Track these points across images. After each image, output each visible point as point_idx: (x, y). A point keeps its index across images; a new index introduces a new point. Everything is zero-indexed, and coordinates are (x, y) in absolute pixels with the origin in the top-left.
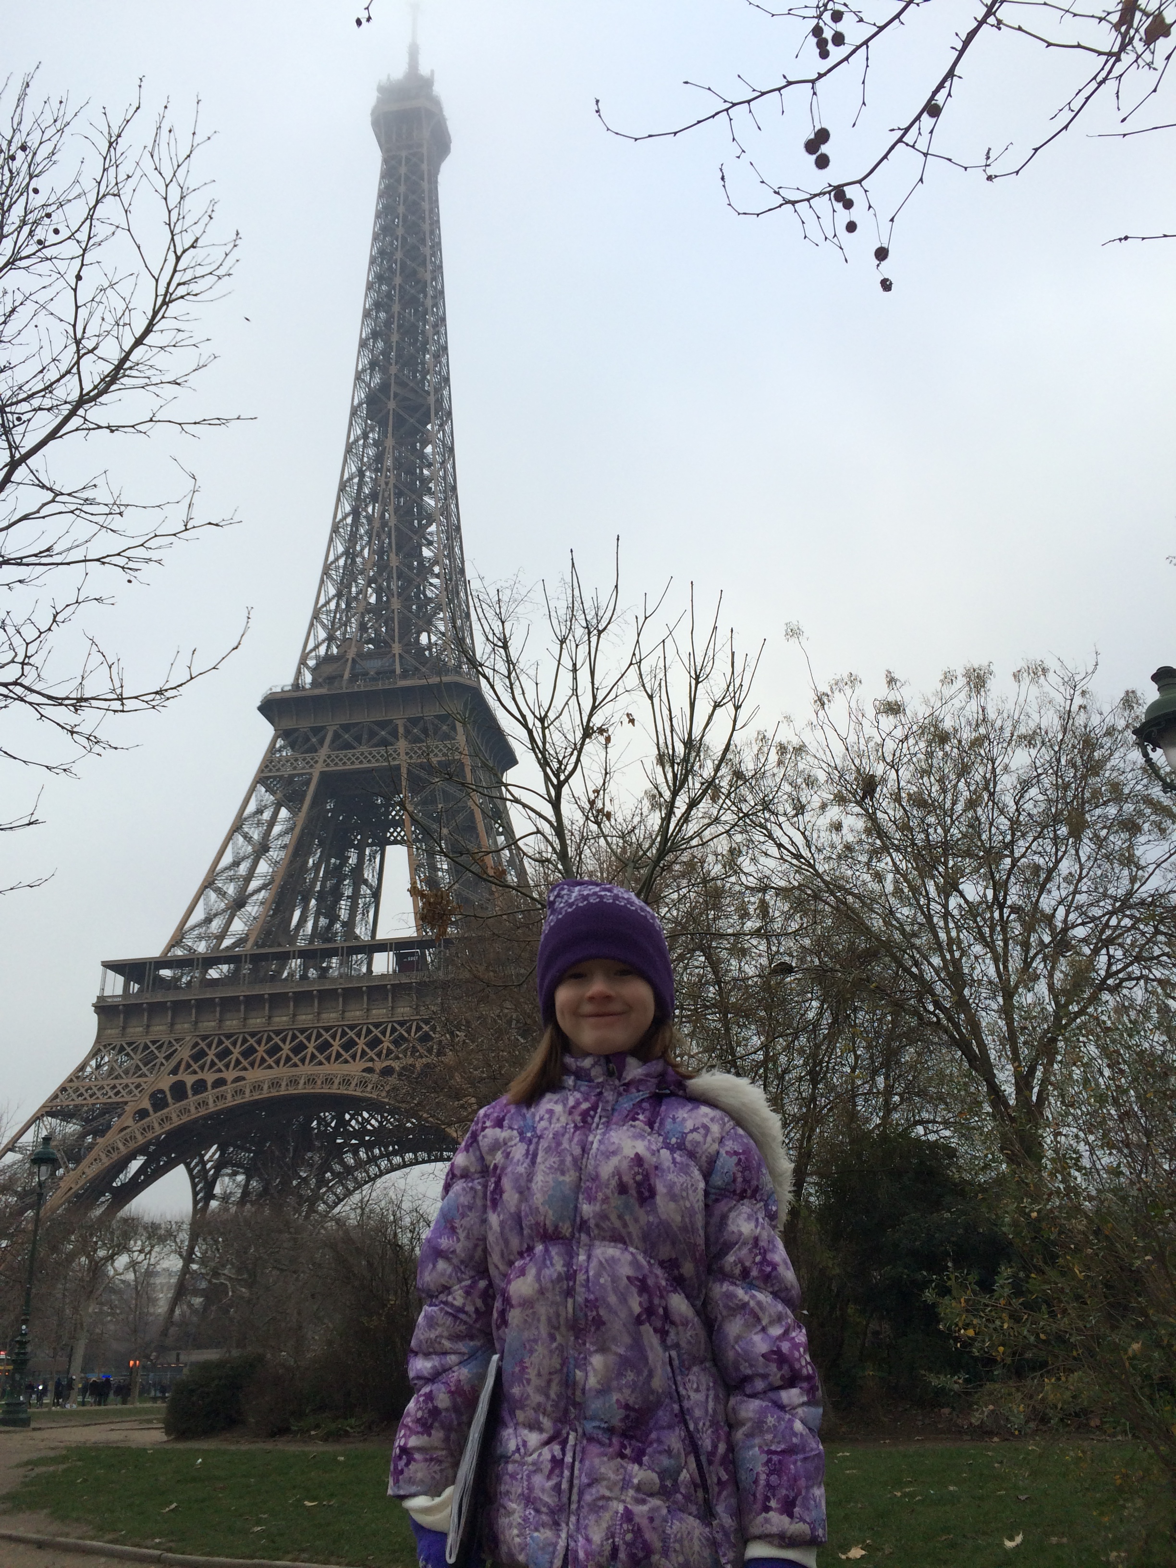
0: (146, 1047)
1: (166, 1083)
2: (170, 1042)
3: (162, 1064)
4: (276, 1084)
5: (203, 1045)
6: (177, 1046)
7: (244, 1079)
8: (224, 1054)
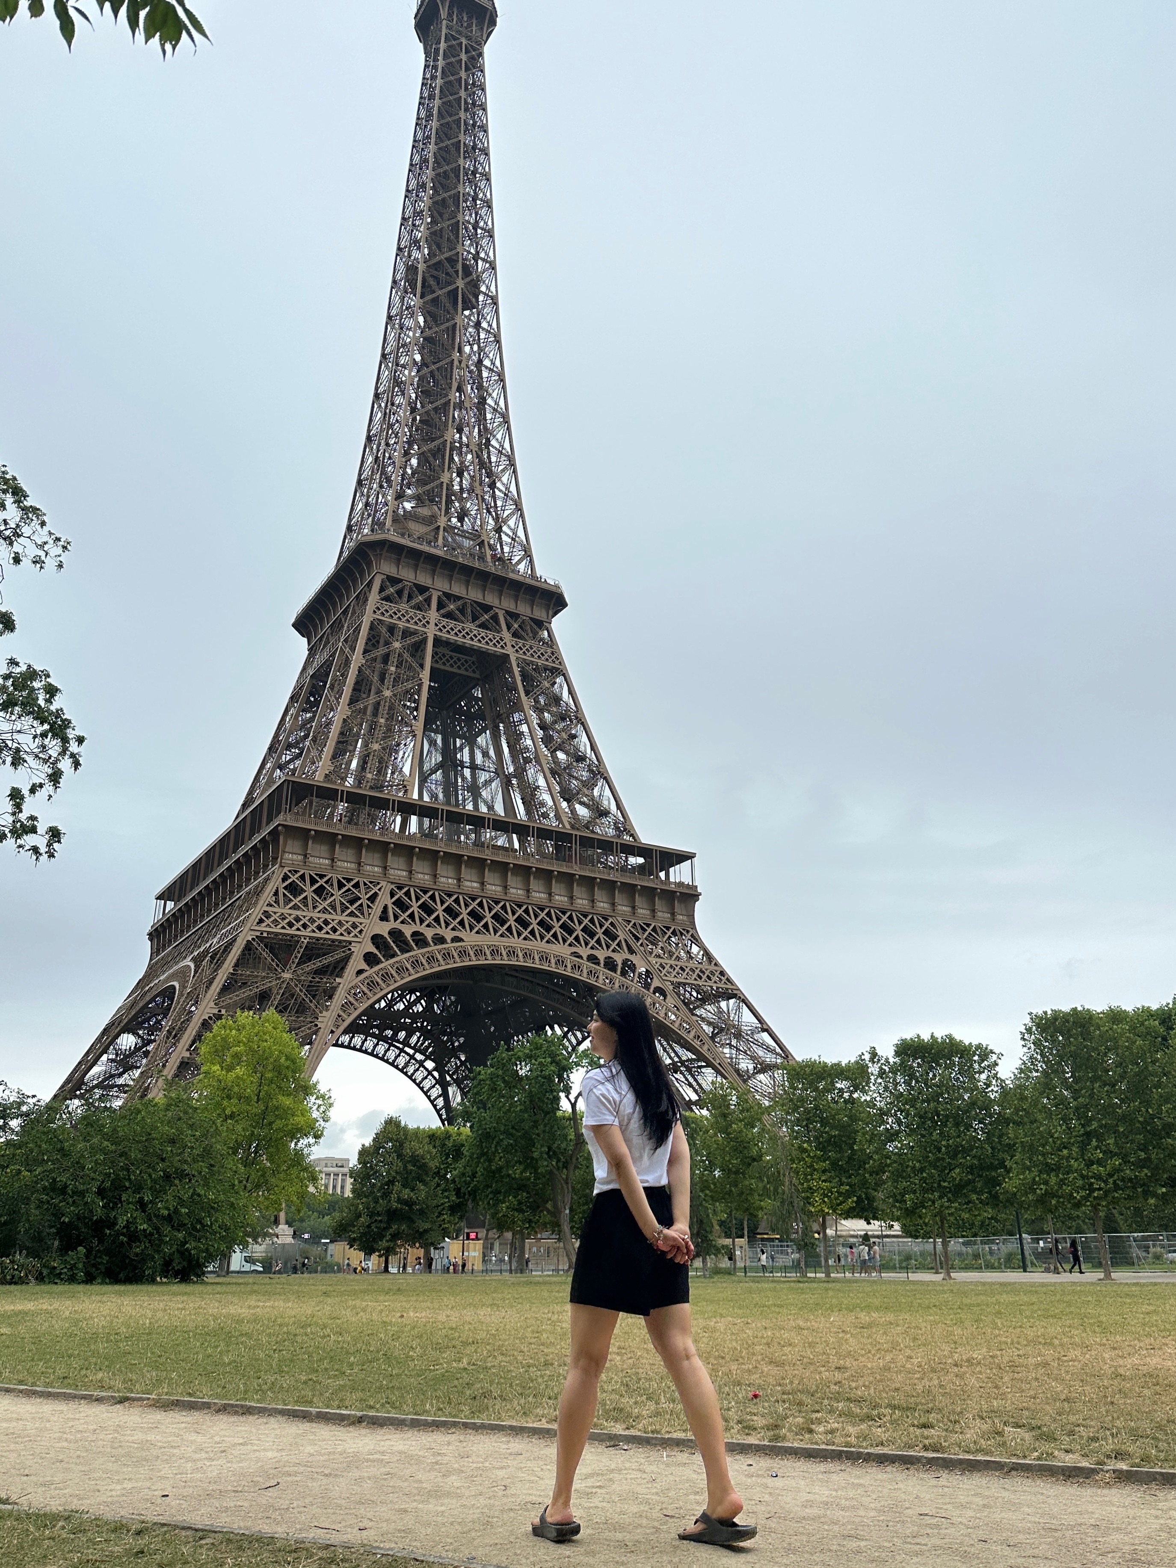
0: (341, 885)
1: (384, 929)
2: (365, 884)
3: (369, 907)
4: (495, 952)
5: (400, 894)
6: (376, 889)
7: (461, 940)
8: (427, 909)
